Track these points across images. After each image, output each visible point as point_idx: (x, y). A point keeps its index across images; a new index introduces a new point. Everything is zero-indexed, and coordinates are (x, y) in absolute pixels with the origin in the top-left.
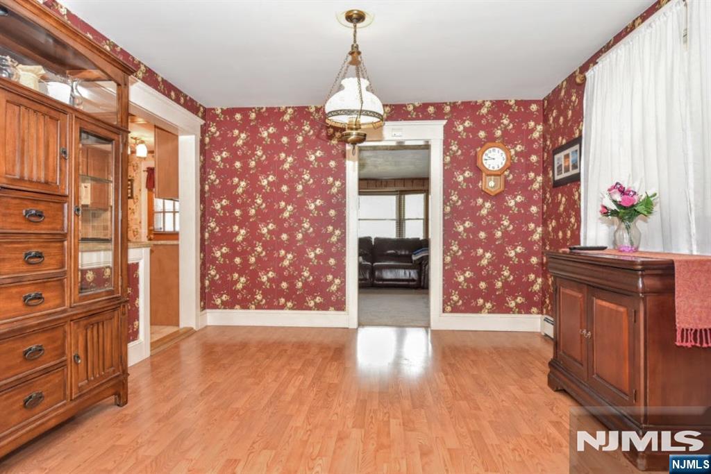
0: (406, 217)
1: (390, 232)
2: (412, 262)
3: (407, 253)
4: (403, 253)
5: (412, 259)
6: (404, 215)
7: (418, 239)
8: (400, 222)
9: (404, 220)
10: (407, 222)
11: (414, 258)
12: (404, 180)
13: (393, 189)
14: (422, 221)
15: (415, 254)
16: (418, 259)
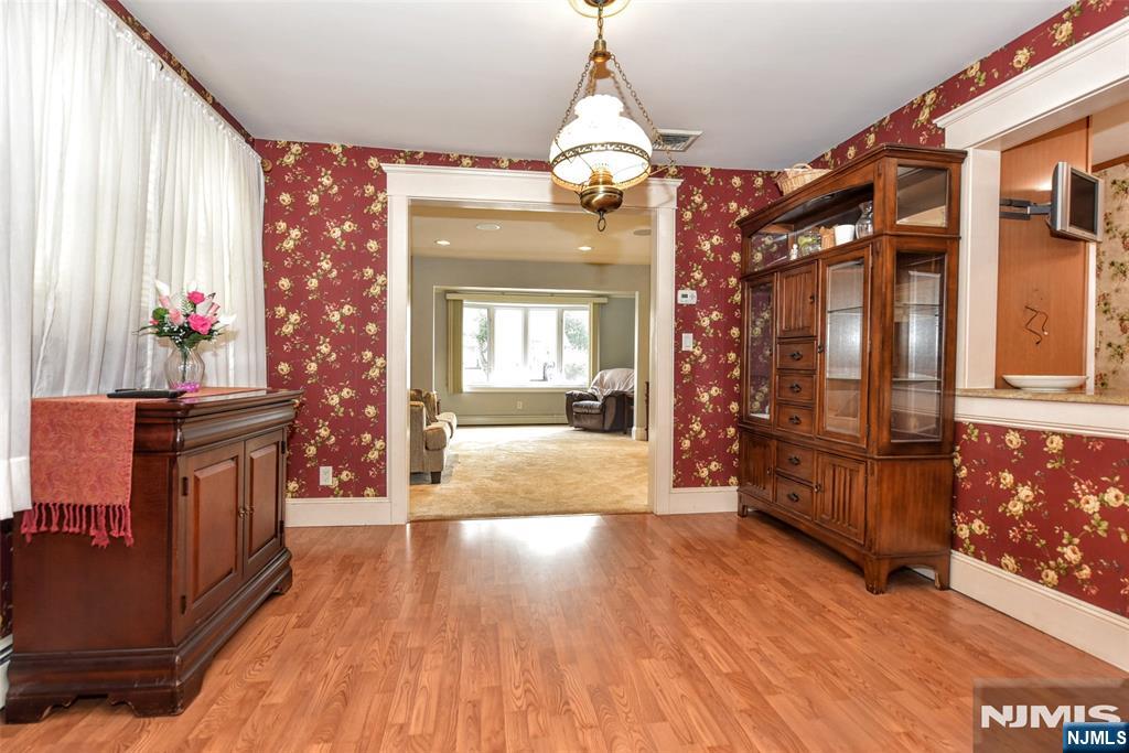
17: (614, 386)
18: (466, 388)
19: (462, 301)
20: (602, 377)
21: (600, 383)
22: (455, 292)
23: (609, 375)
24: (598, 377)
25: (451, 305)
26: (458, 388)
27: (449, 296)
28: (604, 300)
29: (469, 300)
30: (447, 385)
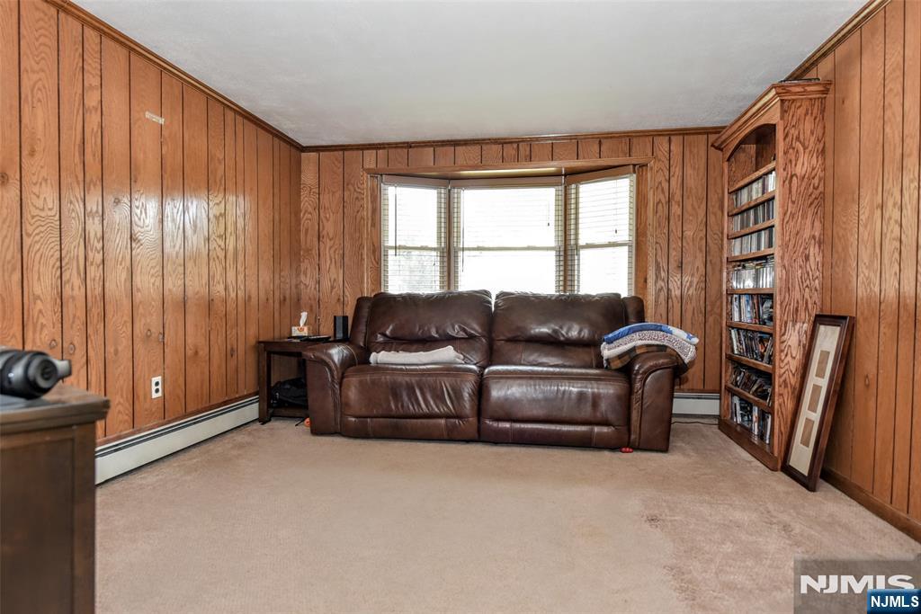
0: (582, 242)
1: (540, 279)
2: (599, 365)
3: (586, 333)
4: (574, 333)
5: (600, 356)
6: (577, 234)
7: (618, 295)
8: (567, 254)
9: (577, 248)
10: (583, 252)
11: (607, 352)
12: (577, 141)
13: (550, 168)
14: (626, 249)
15: (610, 342)
16: (620, 356)
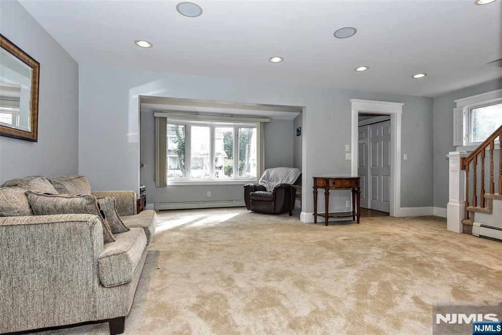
17: (277, 180)
18: (169, 182)
19: (166, 118)
20: (268, 174)
21: (267, 178)
22: (161, 111)
23: (273, 172)
24: (265, 173)
25: (158, 121)
26: (163, 183)
27: (156, 115)
28: (268, 120)
29: (172, 117)
30: (155, 180)
